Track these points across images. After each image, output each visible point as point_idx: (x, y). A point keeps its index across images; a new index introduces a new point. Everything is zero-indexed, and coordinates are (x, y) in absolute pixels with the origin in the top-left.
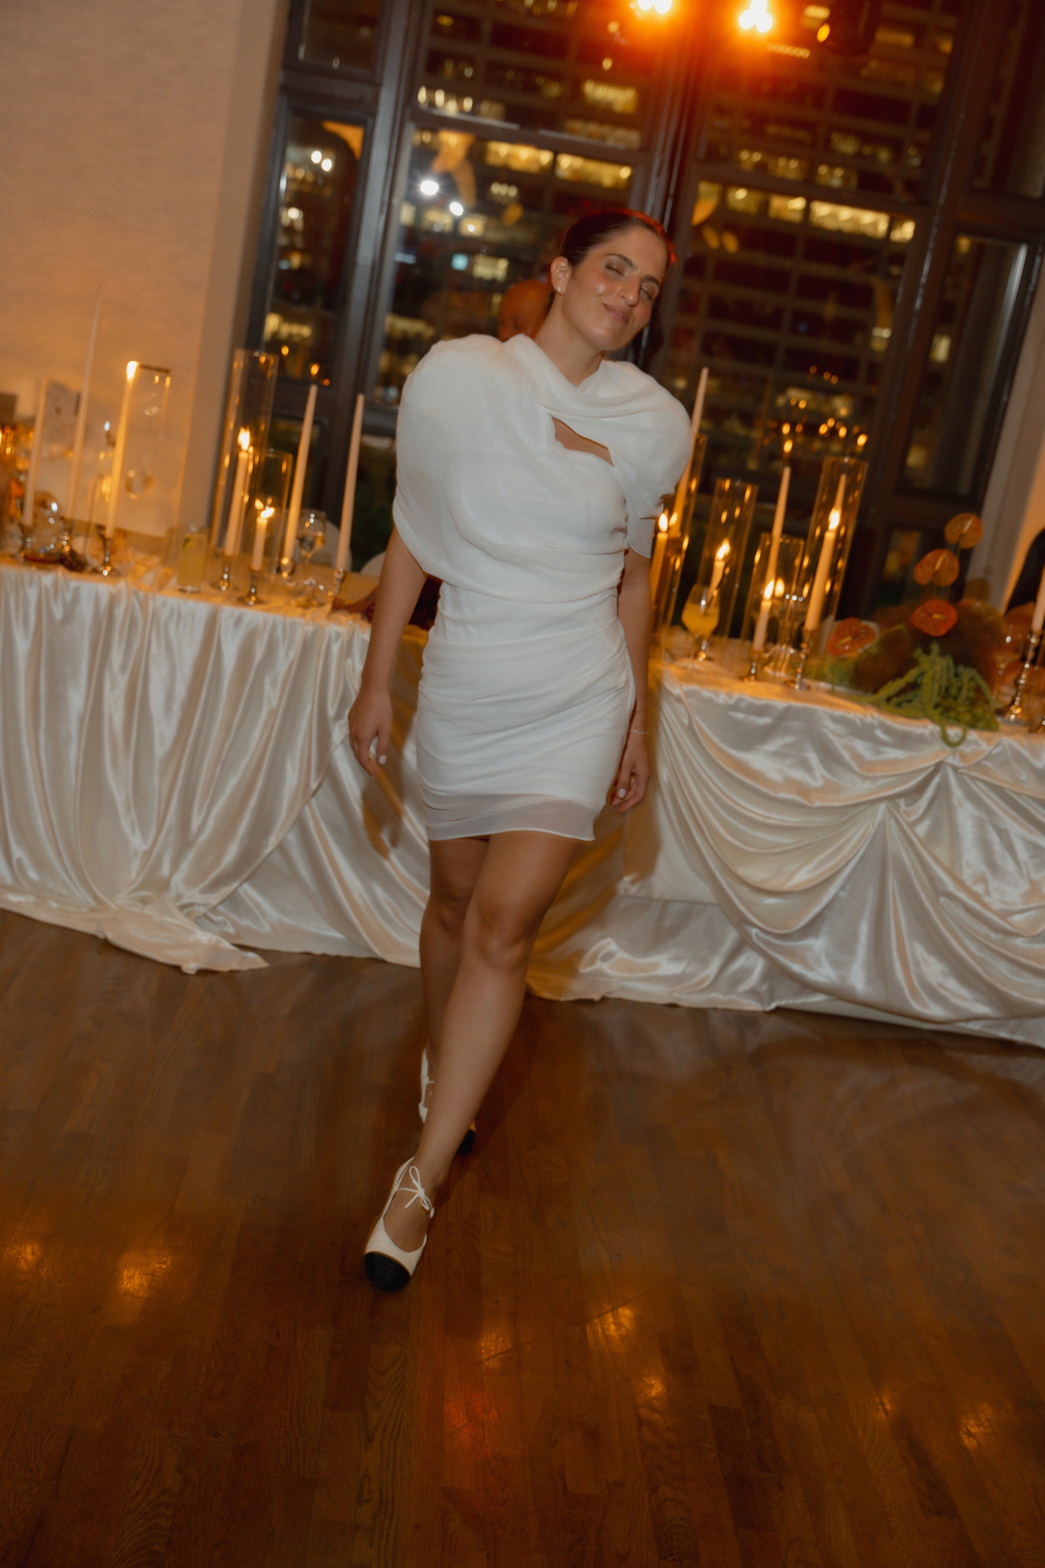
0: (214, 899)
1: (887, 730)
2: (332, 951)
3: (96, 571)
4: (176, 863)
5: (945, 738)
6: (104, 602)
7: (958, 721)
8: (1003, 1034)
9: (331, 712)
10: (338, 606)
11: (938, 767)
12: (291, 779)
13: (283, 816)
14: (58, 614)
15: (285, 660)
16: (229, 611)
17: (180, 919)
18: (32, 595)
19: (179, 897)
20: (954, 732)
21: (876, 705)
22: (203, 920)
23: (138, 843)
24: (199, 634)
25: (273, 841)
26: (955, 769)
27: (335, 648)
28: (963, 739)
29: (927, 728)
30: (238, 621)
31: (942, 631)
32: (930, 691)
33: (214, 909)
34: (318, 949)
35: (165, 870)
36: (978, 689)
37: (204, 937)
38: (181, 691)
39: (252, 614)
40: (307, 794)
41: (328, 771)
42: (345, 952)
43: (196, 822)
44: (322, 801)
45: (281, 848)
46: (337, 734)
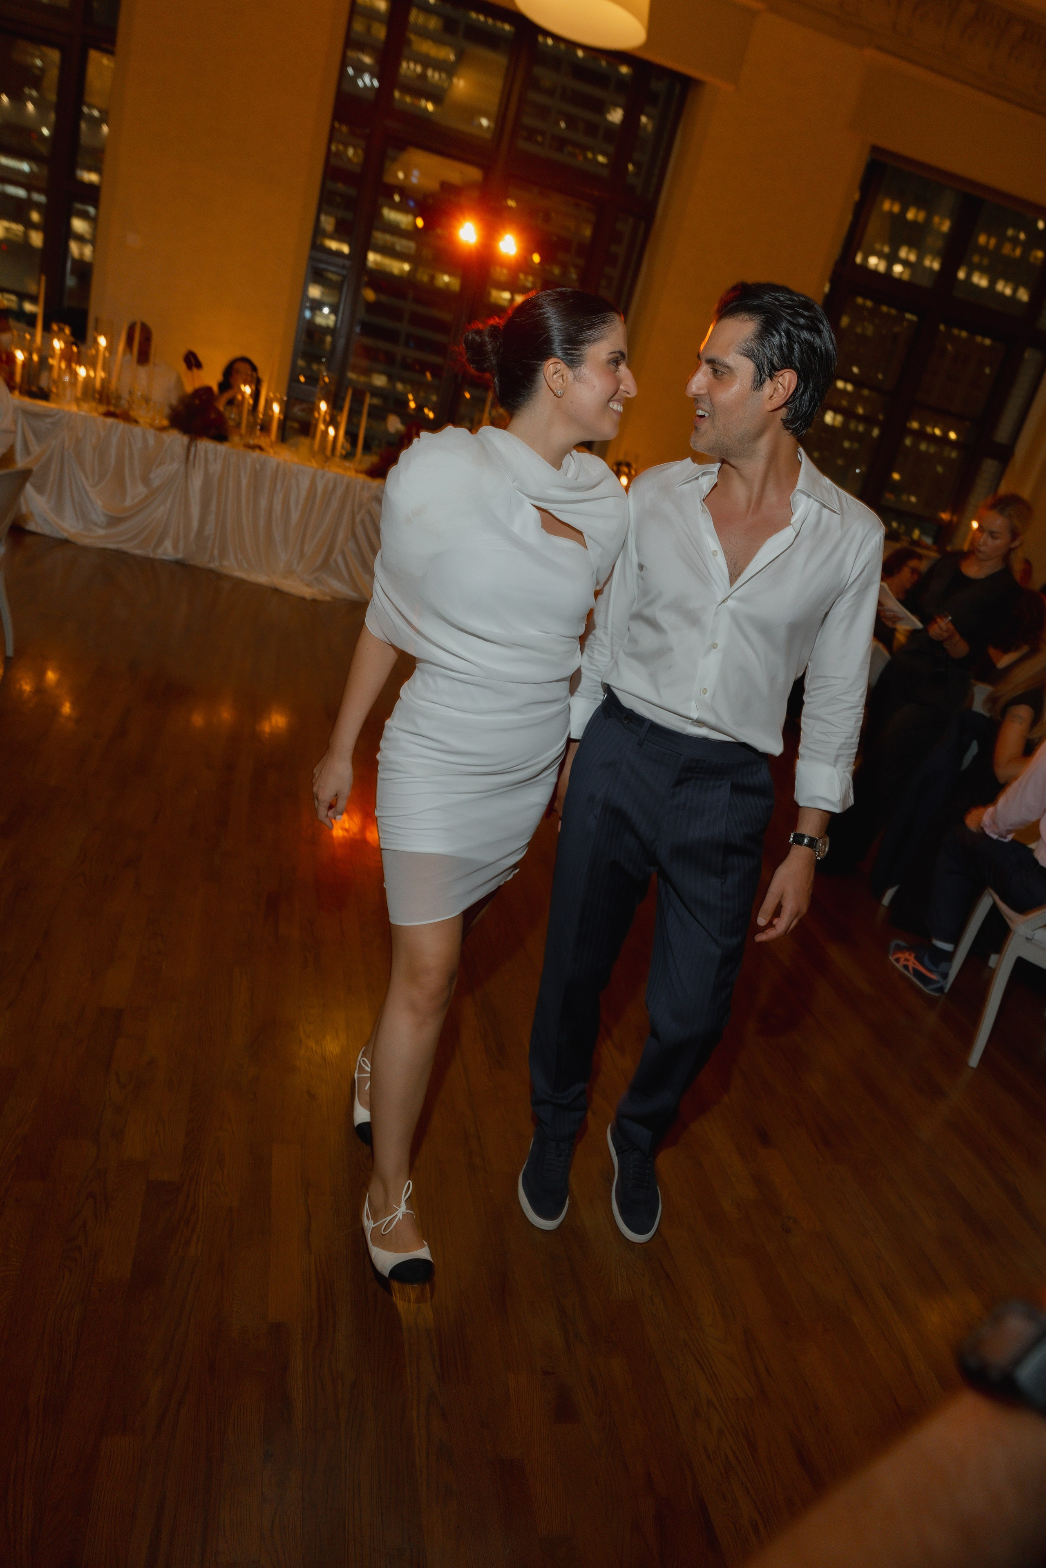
0: (313, 578)
3: (268, 452)
4: (298, 563)
6: (274, 463)
9: (356, 511)
12: (341, 536)
13: (337, 549)
14: (258, 467)
15: (341, 488)
16: (320, 469)
17: (300, 583)
18: (249, 461)
19: (299, 575)
22: (309, 584)
23: (284, 556)
24: (310, 478)
25: (333, 557)
27: (358, 488)
30: (323, 476)
33: (314, 581)
35: (294, 566)
37: (310, 589)
38: (302, 501)
39: (328, 470)
41: (354, 535)
43: (306, 548)
44: (351, 544)
45: (336, 561)
46: (358, 519)
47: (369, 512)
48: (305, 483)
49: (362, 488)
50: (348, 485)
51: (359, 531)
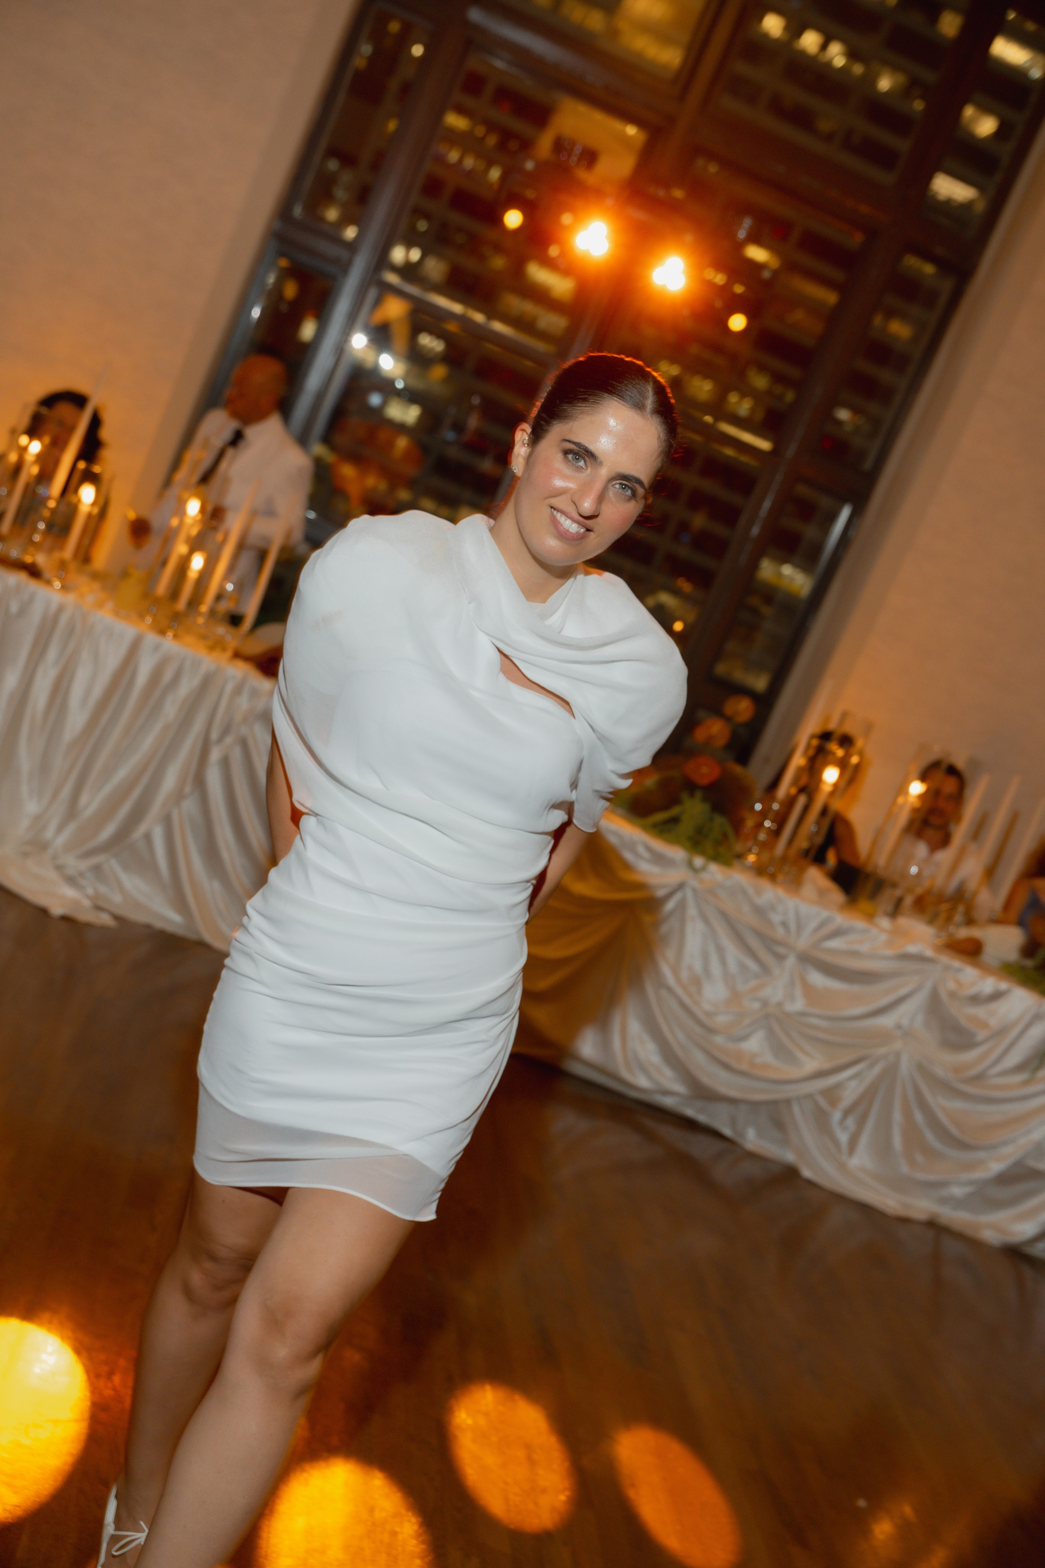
0: (84, 865)
1: (649, 849)
2: (170, 928)
3: (49, 583)
4: (60, 829)
5: (690, 865)
6: (54, 607)
7: (703, 853)
8: (690, 1112)
9: (214, 736)
10: (237, 655)
11: (681, 886)
12: (168, 783)
13: (156, 809)
14: (14, 608)
15: (187, 686)
16: (151, 638)
17: (51, 874)
19: (55, 857)
20: (699, 861)
21: (645, 828)
22: (71, 881)
23: (32, 807)
24: (123, 651)
25: (142, 828)
26: (694, 890)
27: (229, 687)
28: (704, 868)
29: (677, 853)
30: (157, 648)
31: (705, 781)
32: (686, 827)
33: (81, 875)
34: (159, 924)
35: (49, 834)
36: (725, 836)
37: (70, 893)
38: (98, 691)
39: (169, 644)
40: (178, 796)
41: (200, 782)
42: (180, 931)
43: (84, 799)
44: (190, 805)
45: (148, 837)
46: (215, 755)
47: (244, 743)
48: (112, 660)
49: (238, 691)
50: (207, 682)
51: (214, 778)
